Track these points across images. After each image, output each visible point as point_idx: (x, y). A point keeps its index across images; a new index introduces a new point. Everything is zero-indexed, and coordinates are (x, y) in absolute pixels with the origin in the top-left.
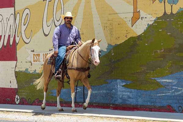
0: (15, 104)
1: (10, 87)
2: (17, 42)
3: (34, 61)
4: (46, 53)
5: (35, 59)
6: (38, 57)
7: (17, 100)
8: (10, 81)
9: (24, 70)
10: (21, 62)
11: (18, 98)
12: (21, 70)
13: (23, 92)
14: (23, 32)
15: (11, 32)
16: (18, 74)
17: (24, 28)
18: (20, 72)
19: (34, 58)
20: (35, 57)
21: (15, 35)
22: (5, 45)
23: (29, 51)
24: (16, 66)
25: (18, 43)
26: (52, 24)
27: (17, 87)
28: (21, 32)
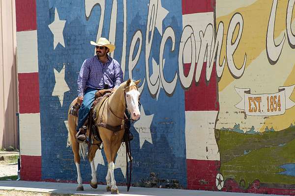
0: (216, 189)
1: (207, 159)
2: (219, 76)
3: (251, 111)
4: (272, 95)
5: (253, 106)
6: (257, 104)
7: (220, 183)
8: (207, 147)
9: (232, 126)
10: (227, 112)
11: (222, 179)
12: (226, 127)
13: (231, 168)
14: (230, 57)
15: (208, 58)
16: (220, 135)
17: (231, 49)
18: (224, 130)
19: (250, 105)
20: (252, 103)
21: (215, 63)
22: (197, 80)
23: (242, 92)
24: (217, 120)
25: (220, 78)
26: (283, 41)
27: (219, 159)
28: (226, 58)
